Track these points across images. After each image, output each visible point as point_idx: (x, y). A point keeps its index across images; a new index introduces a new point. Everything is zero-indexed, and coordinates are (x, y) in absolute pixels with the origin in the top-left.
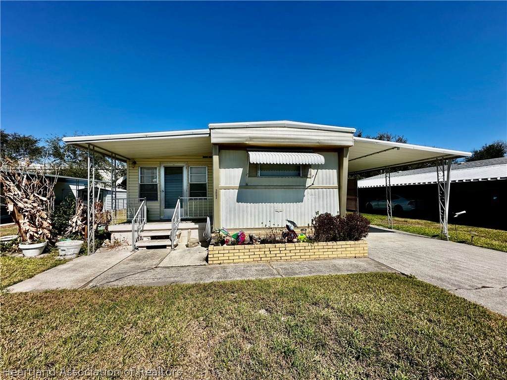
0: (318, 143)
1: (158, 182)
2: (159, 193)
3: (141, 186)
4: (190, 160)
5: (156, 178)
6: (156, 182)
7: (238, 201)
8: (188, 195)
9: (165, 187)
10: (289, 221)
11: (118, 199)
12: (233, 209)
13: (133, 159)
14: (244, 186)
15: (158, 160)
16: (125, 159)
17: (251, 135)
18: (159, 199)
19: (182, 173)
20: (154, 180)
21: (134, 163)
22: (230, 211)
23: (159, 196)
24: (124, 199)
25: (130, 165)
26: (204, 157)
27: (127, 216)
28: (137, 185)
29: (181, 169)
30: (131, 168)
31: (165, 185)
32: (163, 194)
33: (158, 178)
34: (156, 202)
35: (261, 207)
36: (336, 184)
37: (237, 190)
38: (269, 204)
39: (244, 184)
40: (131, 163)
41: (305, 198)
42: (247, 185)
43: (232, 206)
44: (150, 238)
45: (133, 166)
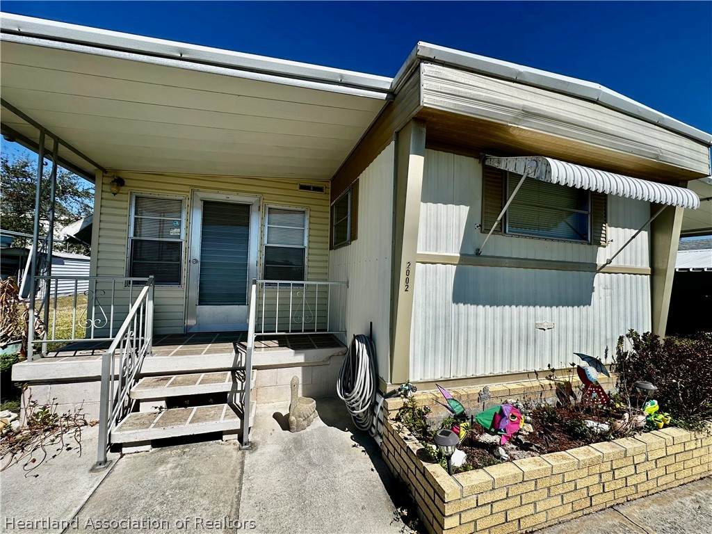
1: (183, 237)
2: (184, 266)
3: (137, 245)
4: (271, 191)
5: (179, 227)
6: (179, 237)
7: (456, 299)
8: (261, 274)
9: (202, 251)
10: (583, 357)
11: (57, 278)
12: (441, 323)
13: (116, 171)
14: (471, 257)
15: (187, 181)
16: (90, 168)
18: (184, 280)
19: (247, 225)
20: (174, 232)
21: (120, 182)
23: (184, 273)
24: (77, 279)
25: (106, 188)
26: (302, 187)
27: (89, 331)
28: (124, 242)
29: (245, 209)
30: (105, 195)
31: (203, 245)
32: (196, 268)
33: (183, 226)
34: (175, 287)
35: (507, 315)
36: (646, 265)
37: (454, 267)
38: (525, 308)
39: (472, 252)
40: (111, 180)
41: (595, 295)
42: (478, 253)
43: (441, 312)
44: (163, 403)
45: (114, 190)
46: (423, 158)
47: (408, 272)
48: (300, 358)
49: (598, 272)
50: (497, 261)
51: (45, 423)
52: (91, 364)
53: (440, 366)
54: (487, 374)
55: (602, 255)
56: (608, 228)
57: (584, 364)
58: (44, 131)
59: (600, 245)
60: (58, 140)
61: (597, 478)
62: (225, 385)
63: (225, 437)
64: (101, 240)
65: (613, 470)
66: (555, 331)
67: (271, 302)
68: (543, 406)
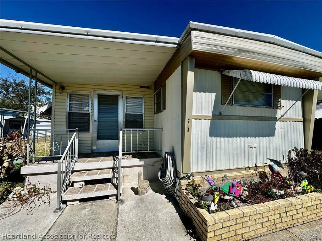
1: (90, 111)
2: (91, 123)
3: (70, 115)
4: (127, 89)
5: (88, 106)
6: (88, 111)
7: (211, 135)
8: (124, 126)
9: (98, 117)
10: (271, 160)
11: (38, 130)
12: (204, 146)
13: (61, 83)
14: (217, 116)
15: (92, 87)
16: (51, 82)
18: (91, 129)
19: (117, 104)
20: (86, 109)
21: (63, 88)
22: (202, 148)
23: (91, 127)
24: (46, 130)
25: (57, 91)
26: (141, 87)
27: (51, 152)
28: (65, 114)
29: (116, 98)
30: (57, 94)
31: (98, 114)
32: (96, 124)
33: (90, 106)
34: (87, 133)
36: (301, 117)
37: (210, 121)
38: (243, 138)
39: (218, 114)
40: (59, 87)
41: (276, 132)
42: (220, 114)
43: (204, 141)
44: (83, 183)
45: (61, 91)
46: (194, 72)
47: (189, 123)
48: (142, 163)
49: (278, 121)
50: (229, 117)
51: (34, 192)
52: (53, 167)
53: (204, 166)
54: (226, 168)
55: (279, 113)
56: (282, 101)
57: (272, 163)
58: (32, 68)
59: (278, 108)
60: (37, 72)
61: (278, 216)
62: (109, 175)
63: (110, 198)
64: (56, 113)
65: (286, 212)
66: (258, 149)
67: (128, 138)
68: (253, 183)
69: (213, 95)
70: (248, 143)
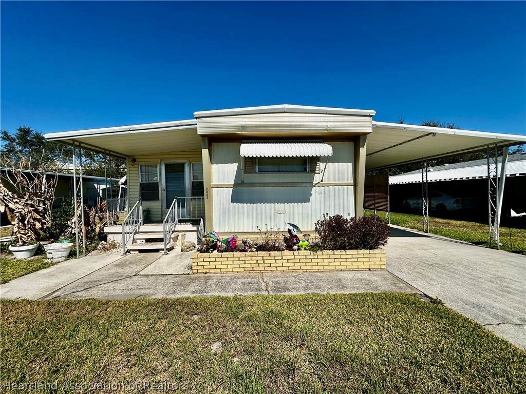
0: (327, 130)
1: (159, 180)
2: (160, 192)
3: (142, 184)
4: (192, 156)
6: (157, 180)
7: (233, 201)
9: (166, 186)
10: (291, 225)
12: (226, 210)
13: (133, 156)
14: (239, 184)
15: (158, 157)
17: (243, 123)
18: (160, 198)
19: (183, 171)
20: (155, 178)
21: (134, 160)
22: (224, 212)
23: (160, 196)
25: (130, 163)
28: (138, 184)
29: (183, 165)
30: (130, 166)
31: (166, 183)
32: (164, 193)
33: (158, 176)
34: (157, 202)
35: (259, 208)
36: (352, 181)
37: (232, 189)
38: (269, 204)
39: (240, 182)
40: (130, 160)
41: (312, 198)
42: (243, 182)
43: (227, 206)
44: (144, 241)
45: (133, 164)
46: (208, 150)
47: (208, 192)
48: (195, 228)
49: (314, 186)
50: (252, 184)
54: (249, 231)
55: (317, 178)
56: (321, 164)
57: (291, 228)
58: (105, 149)
59: (315, 173)
60: (110, 151)
62: (161, 236)
63: (160, 251)
64: (130, 184)
65: (264, 260)
66: (287, 214)
68: (277, 245)
69: (235, 165)
70: (275, 209)
